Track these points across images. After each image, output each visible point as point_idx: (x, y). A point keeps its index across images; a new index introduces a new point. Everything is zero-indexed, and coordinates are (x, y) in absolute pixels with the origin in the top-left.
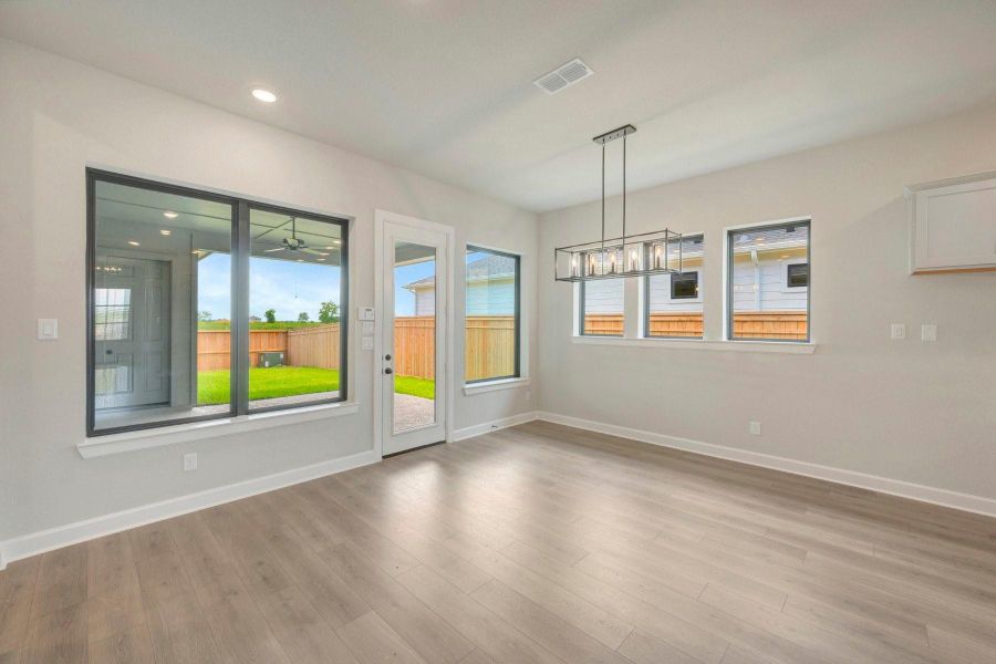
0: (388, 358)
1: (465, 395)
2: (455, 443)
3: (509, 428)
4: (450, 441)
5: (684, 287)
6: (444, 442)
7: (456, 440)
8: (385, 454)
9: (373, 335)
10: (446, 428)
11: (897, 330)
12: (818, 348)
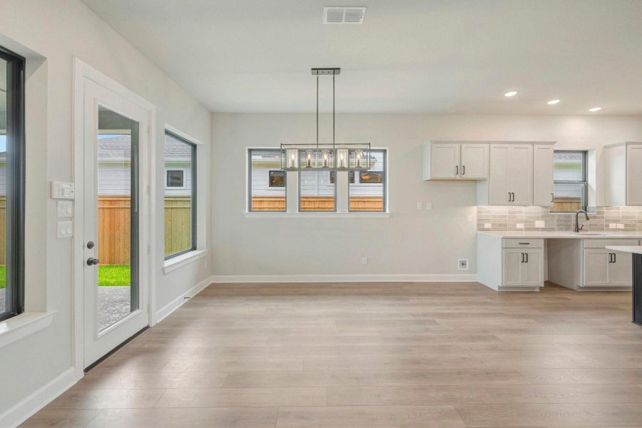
0: (90, 246)
1: (164, 274)
2: (158, 325)
3: (196, 296)
4: (153, 325)
5: (277, 179)
6: (147, 327)
7: (158, 322)
8: (86, 366)
9: (72, 218)
10: (149, 311)
11: (419, 206)
12: (391, 215)
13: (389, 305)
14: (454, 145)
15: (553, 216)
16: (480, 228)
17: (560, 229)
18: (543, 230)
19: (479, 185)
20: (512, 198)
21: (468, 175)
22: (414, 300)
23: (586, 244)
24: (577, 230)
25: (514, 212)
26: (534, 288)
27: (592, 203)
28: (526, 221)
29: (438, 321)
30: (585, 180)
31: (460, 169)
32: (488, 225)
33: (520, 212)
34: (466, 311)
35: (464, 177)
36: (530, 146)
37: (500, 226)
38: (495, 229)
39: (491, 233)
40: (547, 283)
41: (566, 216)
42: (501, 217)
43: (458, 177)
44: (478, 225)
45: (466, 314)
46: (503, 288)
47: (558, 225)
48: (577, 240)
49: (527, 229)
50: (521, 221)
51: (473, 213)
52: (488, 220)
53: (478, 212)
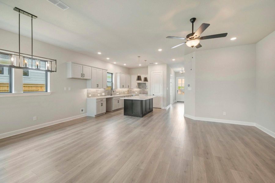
11: (65, 89)
12: (52, 93)
13: (59, 134)
14: (80, 65)
15: (106, 92)
16: (88, 97)
17: (108, 95)
18: (104, 96)
19: (88, 82)
20: (98, 86)
21: (85, 78)
22: (68, 128)
23: (114, 99)
24: (111, 95)
25: (97, 91)
26: (104, 113)
27: (114, 88)
28: (100, 93)
29: (83, 131)
30: (112, 81)
31: (83, 75)
32: (90, 95)
33: (99, 91)
34: (90, 125)
35: (84, 78)
36: (102, 70)
37: (94, 96)
38: (92, 97)
39: (91, 98)
40: (107, 111)
41: (109, 91)
42: (94, 92)
43: (82, 78)
44: (87, 95)
45: (90, 126)
46: (96, 115)
47: (107, 94)
48: (112, 98)
49: (101, 96)
50: (99, 94)
51: (85, 91)
52: (90, 94)
53: (87, 91)
